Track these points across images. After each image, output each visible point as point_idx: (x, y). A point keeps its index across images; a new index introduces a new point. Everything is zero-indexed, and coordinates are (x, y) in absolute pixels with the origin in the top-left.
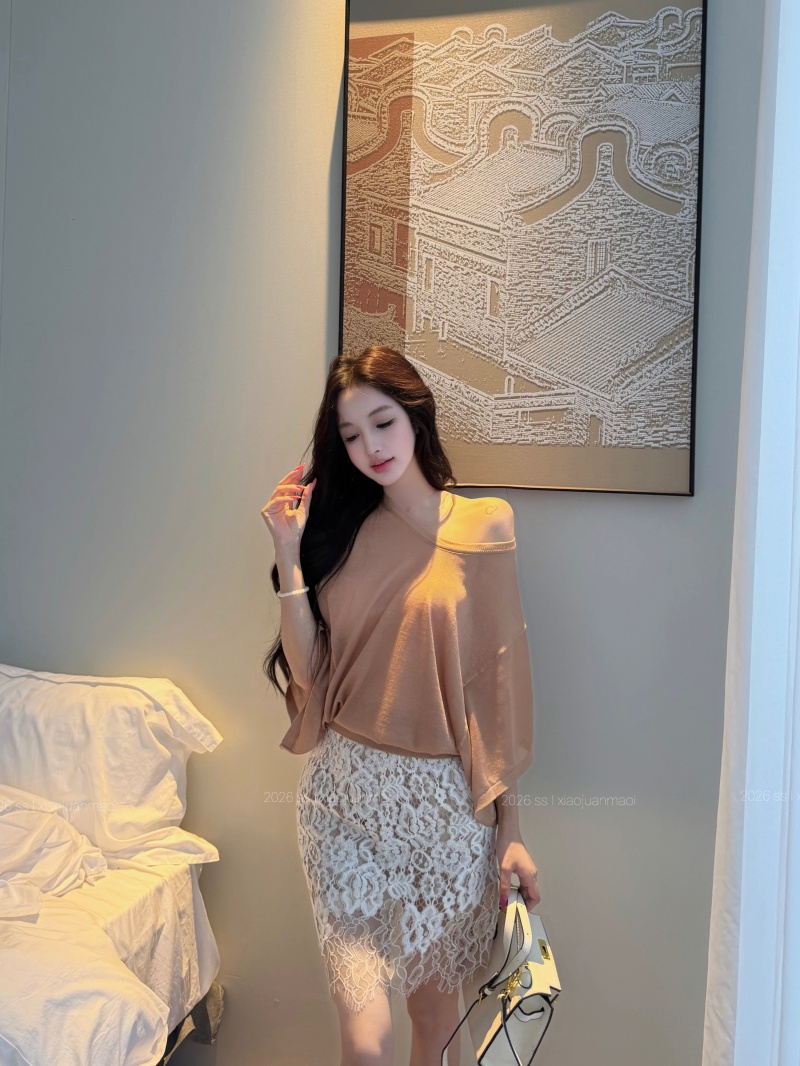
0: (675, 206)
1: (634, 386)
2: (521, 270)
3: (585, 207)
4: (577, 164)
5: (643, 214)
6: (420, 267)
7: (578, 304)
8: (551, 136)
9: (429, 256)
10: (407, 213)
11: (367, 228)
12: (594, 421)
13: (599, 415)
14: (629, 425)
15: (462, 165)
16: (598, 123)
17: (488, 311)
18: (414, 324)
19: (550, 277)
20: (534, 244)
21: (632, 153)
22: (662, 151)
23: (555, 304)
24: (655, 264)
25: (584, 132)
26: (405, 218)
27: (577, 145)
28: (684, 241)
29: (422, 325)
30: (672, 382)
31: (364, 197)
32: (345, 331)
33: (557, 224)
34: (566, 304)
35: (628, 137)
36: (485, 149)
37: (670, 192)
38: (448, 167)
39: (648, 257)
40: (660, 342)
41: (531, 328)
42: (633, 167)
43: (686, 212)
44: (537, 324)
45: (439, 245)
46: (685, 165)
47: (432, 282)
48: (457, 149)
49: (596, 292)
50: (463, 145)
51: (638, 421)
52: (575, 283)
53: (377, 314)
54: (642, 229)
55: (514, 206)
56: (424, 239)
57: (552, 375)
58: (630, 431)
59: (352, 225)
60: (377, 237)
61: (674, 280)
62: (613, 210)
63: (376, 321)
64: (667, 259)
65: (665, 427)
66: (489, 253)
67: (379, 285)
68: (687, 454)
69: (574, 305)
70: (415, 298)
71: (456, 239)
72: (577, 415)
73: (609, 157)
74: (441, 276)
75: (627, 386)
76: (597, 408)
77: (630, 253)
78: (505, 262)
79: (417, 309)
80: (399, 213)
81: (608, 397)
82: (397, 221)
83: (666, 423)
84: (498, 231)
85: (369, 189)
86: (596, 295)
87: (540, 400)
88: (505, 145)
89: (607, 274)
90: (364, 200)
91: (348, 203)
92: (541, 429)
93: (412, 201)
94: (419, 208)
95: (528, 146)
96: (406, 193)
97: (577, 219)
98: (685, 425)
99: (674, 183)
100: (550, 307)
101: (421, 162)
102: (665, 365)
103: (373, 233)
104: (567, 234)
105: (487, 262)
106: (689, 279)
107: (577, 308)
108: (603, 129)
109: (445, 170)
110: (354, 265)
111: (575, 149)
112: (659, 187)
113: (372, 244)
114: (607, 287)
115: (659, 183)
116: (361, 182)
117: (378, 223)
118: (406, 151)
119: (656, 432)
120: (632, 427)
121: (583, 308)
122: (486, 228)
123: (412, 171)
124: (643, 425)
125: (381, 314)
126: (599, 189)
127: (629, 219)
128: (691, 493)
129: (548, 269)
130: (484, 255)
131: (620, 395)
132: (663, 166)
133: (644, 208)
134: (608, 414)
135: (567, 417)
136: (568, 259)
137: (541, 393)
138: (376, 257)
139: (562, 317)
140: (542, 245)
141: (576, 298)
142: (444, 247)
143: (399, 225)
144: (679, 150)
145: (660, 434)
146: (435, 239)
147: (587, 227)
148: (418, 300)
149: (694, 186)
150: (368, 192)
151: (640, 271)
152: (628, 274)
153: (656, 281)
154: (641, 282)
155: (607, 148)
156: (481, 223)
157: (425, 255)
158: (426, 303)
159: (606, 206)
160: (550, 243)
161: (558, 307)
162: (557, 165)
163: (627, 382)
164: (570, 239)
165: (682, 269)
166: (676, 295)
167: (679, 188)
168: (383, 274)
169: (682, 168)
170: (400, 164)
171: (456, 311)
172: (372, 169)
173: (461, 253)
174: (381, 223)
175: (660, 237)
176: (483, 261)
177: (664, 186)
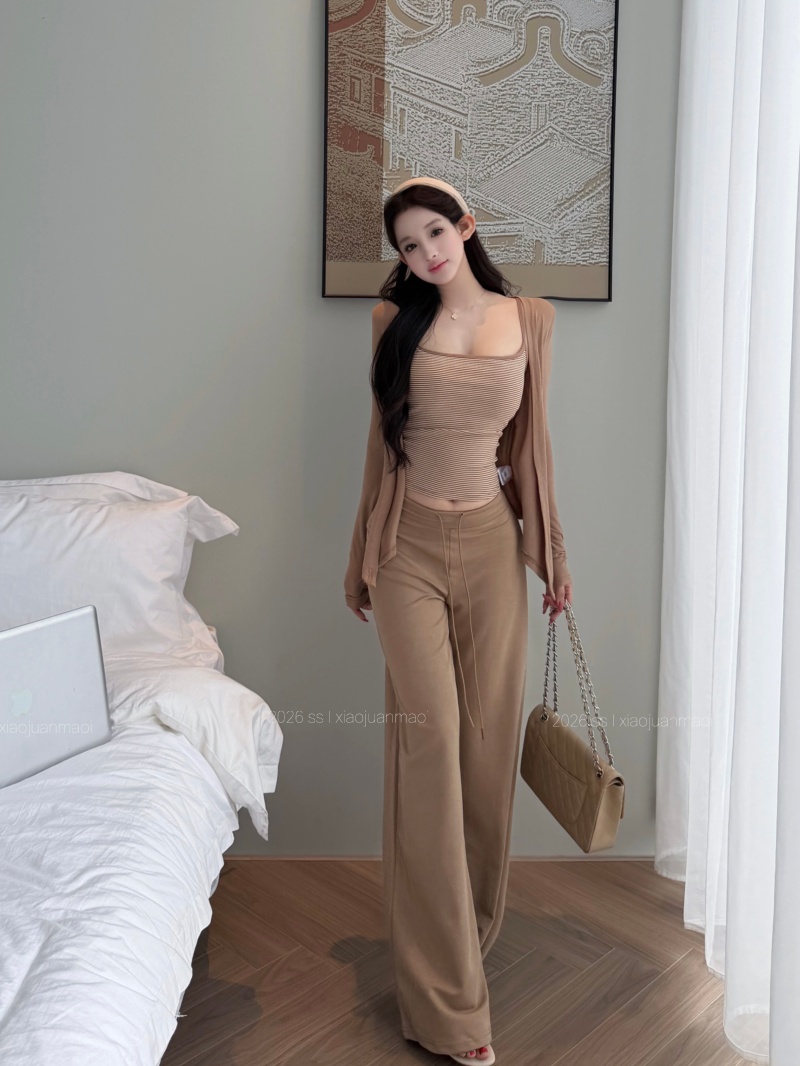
0: (596, 80)
1: (568, 218)
2: (480, 122)
3: (529, 76)
4: (523, 42)
5: (573, 84)
6: (395, 115)
7: (525, 153)
8: (501, 17)
9: (403, 107)
10: (383, 69)
11: (348, 79)
12: (538, 245)
13: (542, 240)
14: (565, 248)
15: (430, 33)
16: (538, 10)
17: (453, 154)
18: (391, 164)
19: (502, 130)
20: (490, 102)
21: (565, 36)
22: (587, 36)
23: (507, 151)
24: (583, 124)
25: (527, 16)
26: (381, 73)
27: (523, 26)
28: (604, 108)
29: (397, 164)
30: (595, 215)
31: (344, 52)
32: (329, 167)
33: (508, 88)
34: (516, 152)
35: (561, 24)
36: (449, 22)
37: (593, 69)
38: (418, 33)
39: (577, 119)
40: (587, 185)
41: (489, 170)
42: (565, 47)
43: (605, 85)
44: (493, 167)
45: (411, 98)
46: (604, 49)
47: (406, 128)
48: (425, 19)
49: (539, 143)
50: (431, 17)
51: (571, 244)
52: (522, 135)
53: (357, 153)
54: (573, 97)
55: (473, 70)
56: (398, 92)
57: (505, 208)
58: (565, 253)
59: (335, 75)
60: (357, 88)
61: (596, 137)
62: (550, 80)
63: (357, 159)
64: (591, 120)
65: (591, 250)
66: (453, 107)
67: (360, 129)
68: (607, 269)
69: (522, 153)
70: (391, 141)
71: (426, 94)
72: (526, 240)
73: (547, 38)
74: (413, 123)
75: (563, 217)
76: (540, 234)
77: (564, 114)
78: (466, 115)
79: (393, 150)
80: (375, 69)
81: (549, 226)
82: (374, 75)
83: (591, 246)
84: (461, 90)
85: (349, 46)
86: (539, 146)
87: (497, 228)
88: (465, 20)
89: (547, 129)
90: (345, 55)
91: (330, 57)
92: (498, 252)
93: (387, 60)
94: (393, 65)
95: (484, 23)
96: (381, 52)
97: (523, 85)
98: (605, 248)
99: (596, 62)
100: (503, 154)
101: (394, 28)
102: (590, 202)
103: (353, 84)
104: (516, 96)
105: (453, 115)
106: (607, 137)
107: (524, 155)
108: (543, 15)
109: (415, 36)
110: (336, 110)
111: (521, 29)
112: (585, 65)
113: (352, 93)
114: (546, 140)
115: (585, 61)
116: (341, 40)
117: (357, 75)
118: (381, 16)
119: (584, 253)
120: (567, 250)
121: (529, 155)
122: (451, 86)
123: (387, 34)
124: (574, 248)
125: (361, 153)
126: (540, 63)
127: (563, 88)
128: (609, 299)
129: (501, 123)
130: (449, 109)
131: (558, 225)
132: (587, 49)
133: (574, 80)
134: (549, 239)
135: (517, 241)
136: (516, 116)
137: (497, 222)
138: (356, 105)
139: (513, 162)
140: (496, 103)
141: (523, 147)
142: (415, 100)
143: (376, 79)
144: (600, 37)
145: (587, 255)
146: (408, 92)
147: (531, 92)
148: (394, 143)
149: (611, 66)
150: (348, 49)
151: (572, 129)
152: (562, 131)
153: (583, 137)
154: (572, 138)
155: (545, 30)
156: (446, 82)
157: (399, 106)
158: (401, 146)
159: (545, 77)
160: (503, 103)
161: (509, 154)
162: (508, 41)
163: (562, 215)
164: (518, 100)
165: (601, 129)
166: (599, 148)
167: (599, 67)
168: (362, 119)
169: (602, 51)
170: (377, 27)
171: (426, 153)
172: (352, 29)
173: (430, 106)
174: (360, 76)
175: (586, 103)
176: (449, 113)
177: (589, 64)
